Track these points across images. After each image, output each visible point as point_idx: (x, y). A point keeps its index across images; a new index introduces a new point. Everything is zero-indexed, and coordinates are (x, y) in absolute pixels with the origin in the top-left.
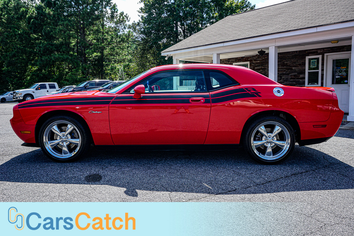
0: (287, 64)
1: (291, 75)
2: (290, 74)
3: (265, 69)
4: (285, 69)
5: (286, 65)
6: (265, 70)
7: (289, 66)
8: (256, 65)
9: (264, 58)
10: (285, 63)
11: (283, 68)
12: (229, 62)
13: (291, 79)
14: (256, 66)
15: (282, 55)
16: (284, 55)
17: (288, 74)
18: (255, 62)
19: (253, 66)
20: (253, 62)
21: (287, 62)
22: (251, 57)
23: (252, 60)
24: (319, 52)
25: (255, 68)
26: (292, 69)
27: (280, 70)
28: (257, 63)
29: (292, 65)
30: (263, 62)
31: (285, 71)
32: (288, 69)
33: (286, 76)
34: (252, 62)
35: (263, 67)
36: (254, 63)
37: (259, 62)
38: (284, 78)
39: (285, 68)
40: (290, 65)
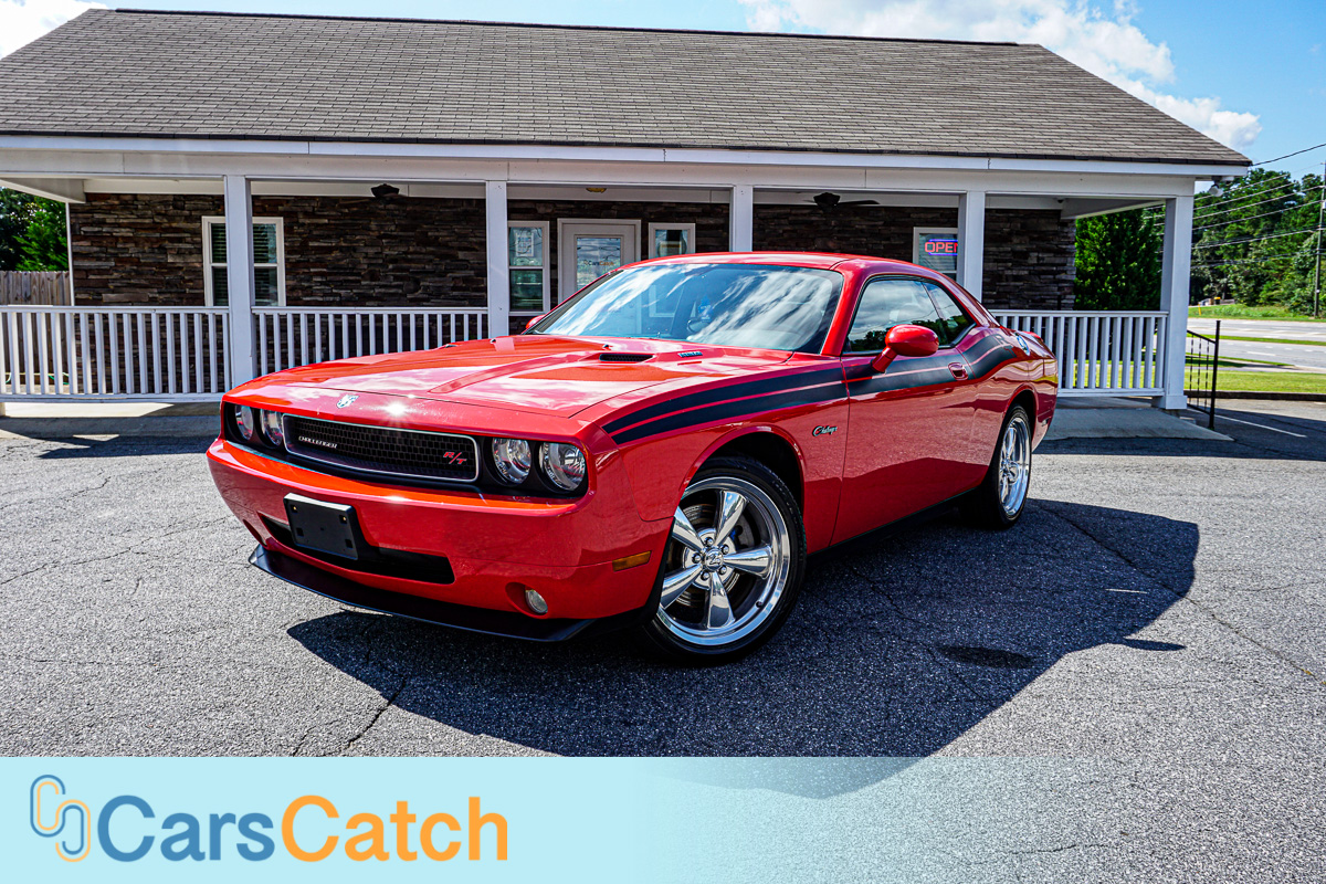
0: (437, 238)
1: (454, 278)
2: (449, 275)
3: (355, 250)
4: (431, 257)
5: (435, 242)
6: (355, 255)
7: (445, 245)
8: (315, 233)
9: (347, 211)
10: (430, 234)
11: (424, 250)
12: (183, 209)
13: (454, 289)
14: (316, 239)
15: (417, 208)
16: (428, 208)
17: (442, 274)
18: (307, 221)
19: (300, 234)
20: (301, 221)
21: (437, 234)
22: (288, 201)
23: (296, 213)
24: (541, 210)
25: (311, 244)
26: (455, 258)
27: (415, 256)
28: (318, 225)
29: (455, 244)
30: (344, 225)
31: (431, 261)
32: (443, 257)
33: (437, 279)
34: (295, 219)
35: (345, 241)
36: (303, 225)
37: (326, 221)
38: (428, 287)
39: (432, 253)
40: (450, 244)
